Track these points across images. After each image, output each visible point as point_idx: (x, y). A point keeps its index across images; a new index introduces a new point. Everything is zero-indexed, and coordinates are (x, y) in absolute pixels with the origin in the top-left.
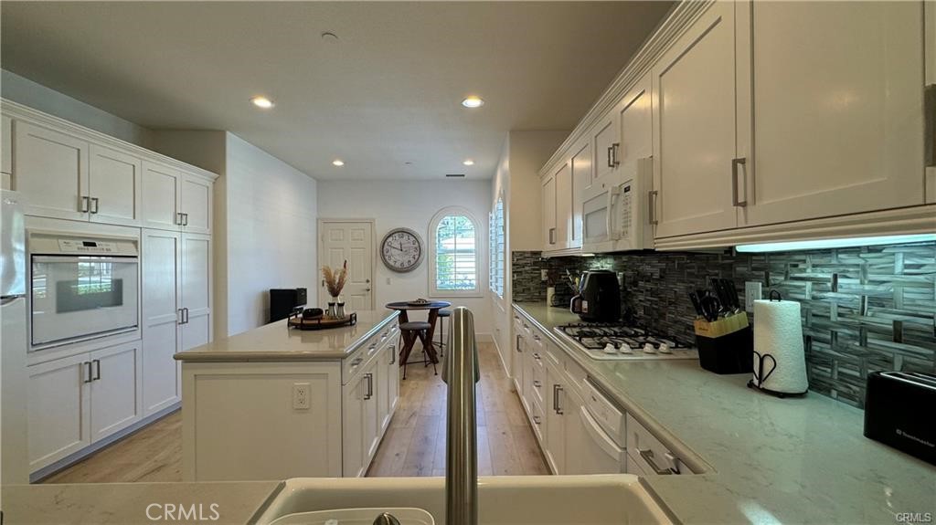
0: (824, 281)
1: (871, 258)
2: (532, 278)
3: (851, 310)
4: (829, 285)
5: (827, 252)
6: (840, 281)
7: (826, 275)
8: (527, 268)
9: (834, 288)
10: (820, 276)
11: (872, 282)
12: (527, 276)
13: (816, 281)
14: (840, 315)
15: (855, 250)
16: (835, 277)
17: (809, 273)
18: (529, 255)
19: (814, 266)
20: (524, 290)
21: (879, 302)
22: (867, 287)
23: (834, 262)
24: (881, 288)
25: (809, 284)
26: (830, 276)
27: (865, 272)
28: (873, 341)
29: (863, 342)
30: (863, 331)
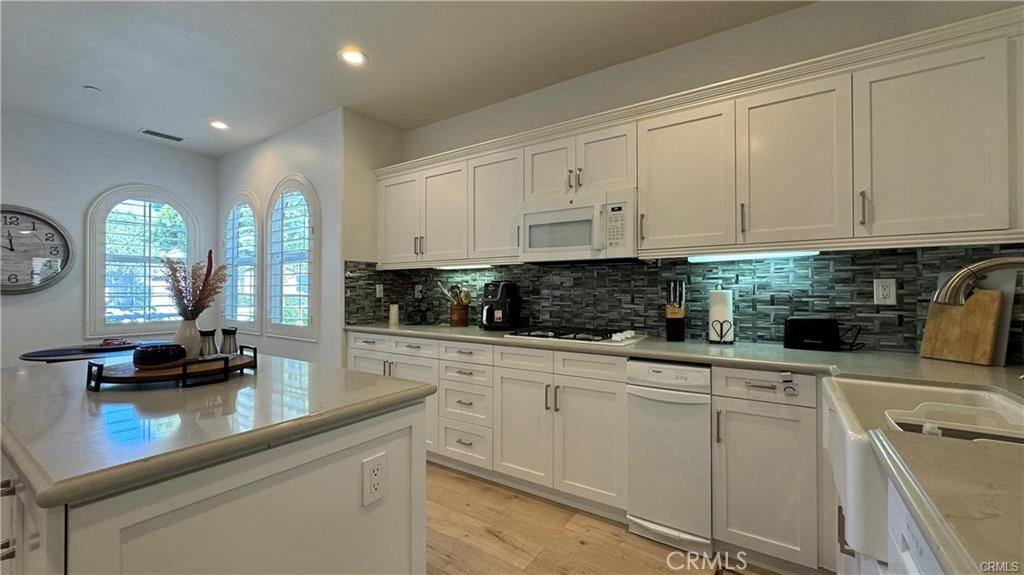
0: (730, 279)
1: (758, 266)
2: (368, 294)
3: (747, 293)
4: (734, 280)
5: (733, 262)
6: (740, 278)
7: (732, 275)
8: (361, 282)
9: (737, 282)
10: (728, 276)
11: (758, 277)
12: (360, 292)
13: (725, 279)
14: (741, 296)
15: (749, 262)
16: (737, 276)
17: (720, 275)
18: (363, 267)
19: (723, 271)
20: (358, 310)
21: (762, 287)
22: (756, 280)
23: (736, 267)
24: (764, 280)
25: (720, 281)
26: (734, 276)
27: (755, 273)
28: (759, 307)
29: (754, 308)
30: (754, 303)
